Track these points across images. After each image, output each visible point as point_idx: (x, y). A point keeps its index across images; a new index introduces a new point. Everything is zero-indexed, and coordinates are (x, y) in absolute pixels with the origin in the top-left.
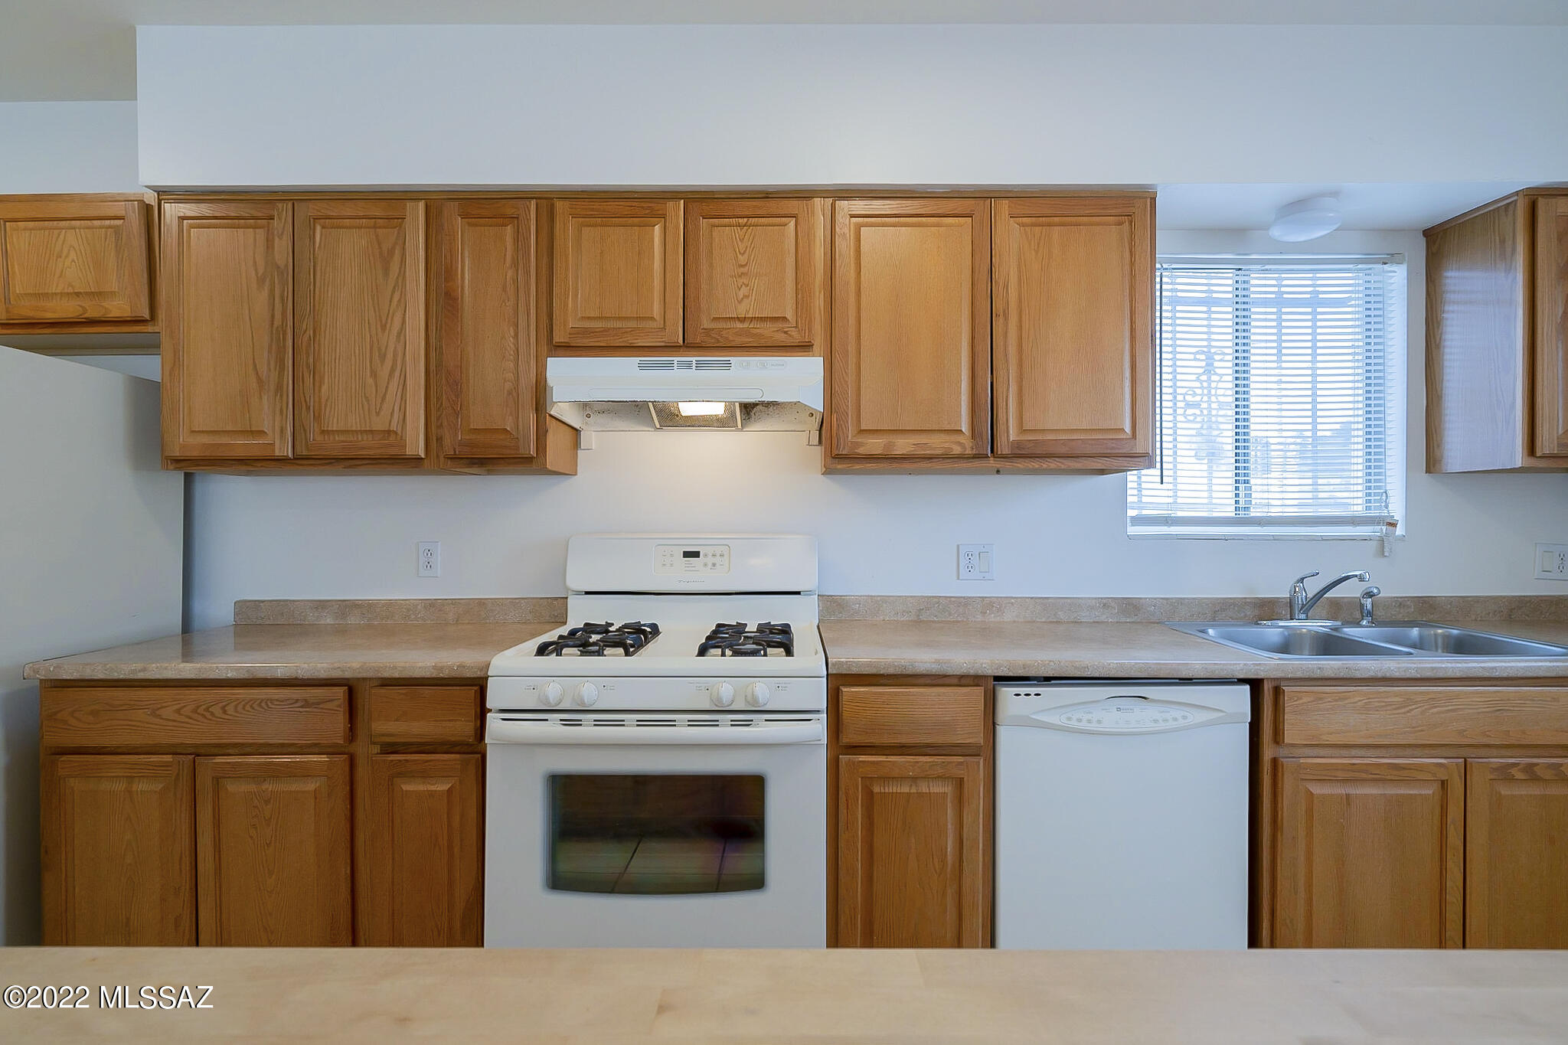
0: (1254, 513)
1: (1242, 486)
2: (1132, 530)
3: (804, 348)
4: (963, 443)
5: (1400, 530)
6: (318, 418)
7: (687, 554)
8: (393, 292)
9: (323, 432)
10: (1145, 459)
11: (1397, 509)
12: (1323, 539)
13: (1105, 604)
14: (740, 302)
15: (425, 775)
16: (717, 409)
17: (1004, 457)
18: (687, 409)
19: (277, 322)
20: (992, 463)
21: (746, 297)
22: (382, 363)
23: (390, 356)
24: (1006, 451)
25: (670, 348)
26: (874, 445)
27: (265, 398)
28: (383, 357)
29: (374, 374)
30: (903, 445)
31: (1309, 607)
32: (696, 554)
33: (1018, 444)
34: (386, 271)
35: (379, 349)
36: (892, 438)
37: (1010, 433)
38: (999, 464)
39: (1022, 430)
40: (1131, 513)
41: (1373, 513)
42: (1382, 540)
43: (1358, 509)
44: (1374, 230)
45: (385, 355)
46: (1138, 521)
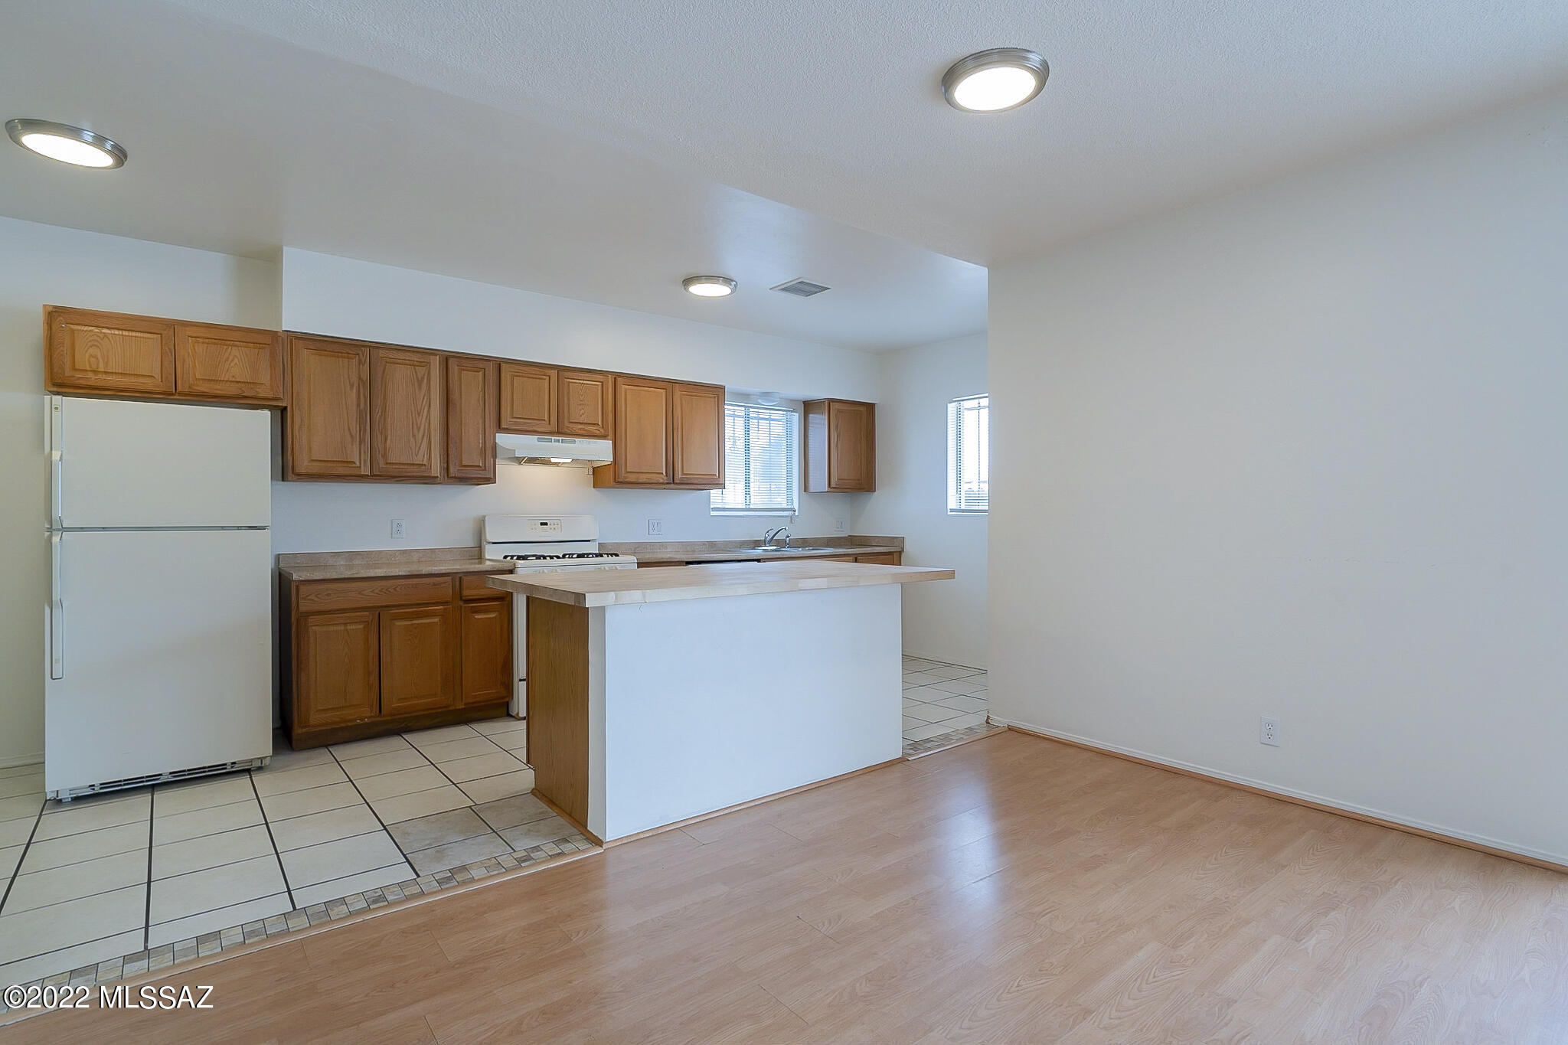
0: (752, 507)
1: (748, 496)
2: (713, 513)
3: (604, 437)
4: (662, 478)
5: (797, 514)
6: (384, 456)
7: (542, 524)
8: (424, 398)
9: (387, 464)
10: (721, 486)
11: (796, 506)
12: (774, 516)
13: (704, 543)
14: (581, 416)
15: (486, 611)
16: (569, 460)
17: (677, 484)
18: (553, 460)
19: (362, 407)
20: (672, 486)
21: (583, 414)
22: (419, 431)
23: (422, 428)
24: (678, 482)
25: (551, 433)
26: (632, 478)
27: (354, 446)
28: (419, 429)
29: (414, 436)
30: (643, 478)
31: (771, 542)
32: (546, 524)
33: (682, 479)
34: (420, 388)
35: (417, 425)
36: (638, 475)
37: (679, 475)
38: (676, 486)
39: (683, 474)
40: (712, 506)
41: (790, 507)
42: (791, 517)
43: (784, 506)
44: (787, 399)
45: (420, 428)
46: (714, 509)
